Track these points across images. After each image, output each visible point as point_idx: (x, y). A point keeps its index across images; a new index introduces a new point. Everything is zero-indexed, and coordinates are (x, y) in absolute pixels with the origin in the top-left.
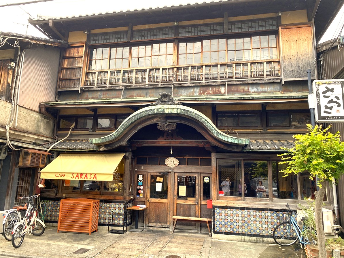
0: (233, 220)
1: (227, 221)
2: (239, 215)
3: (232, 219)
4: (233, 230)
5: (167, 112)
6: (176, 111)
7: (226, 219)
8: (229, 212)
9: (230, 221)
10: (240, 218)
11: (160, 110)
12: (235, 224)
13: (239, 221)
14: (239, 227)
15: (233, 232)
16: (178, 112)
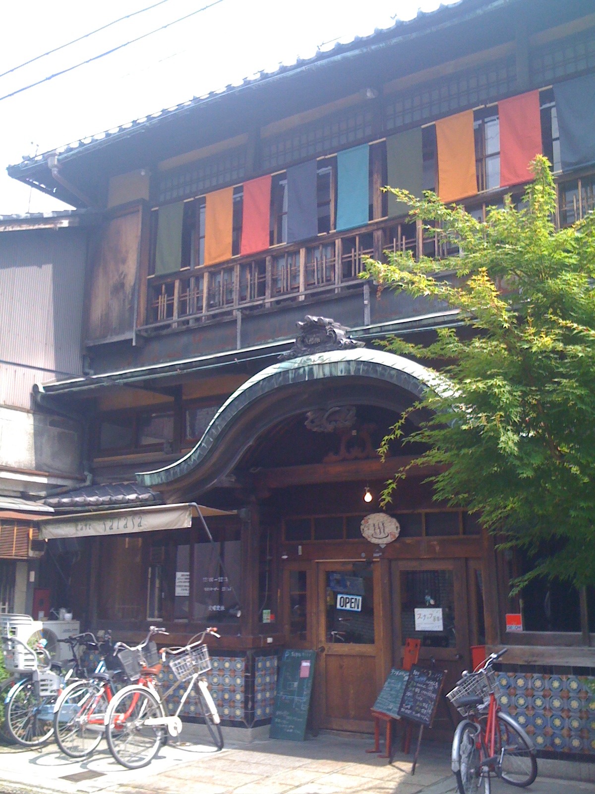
0: (551, 709)
1: (532, 713)
2: (571, 695)
3: (548, 707)
4: (553, 744)
5: (321, 376)
6: (345, 368)
7: (530, 706)
8: (538, 683)
9: (542, 712)
10: (575, 704)
11: (301, 370)
12: (557, 722)
13: (571, 714)
14: (573, 733)
15: (551, 749)
16: (349, 371)
